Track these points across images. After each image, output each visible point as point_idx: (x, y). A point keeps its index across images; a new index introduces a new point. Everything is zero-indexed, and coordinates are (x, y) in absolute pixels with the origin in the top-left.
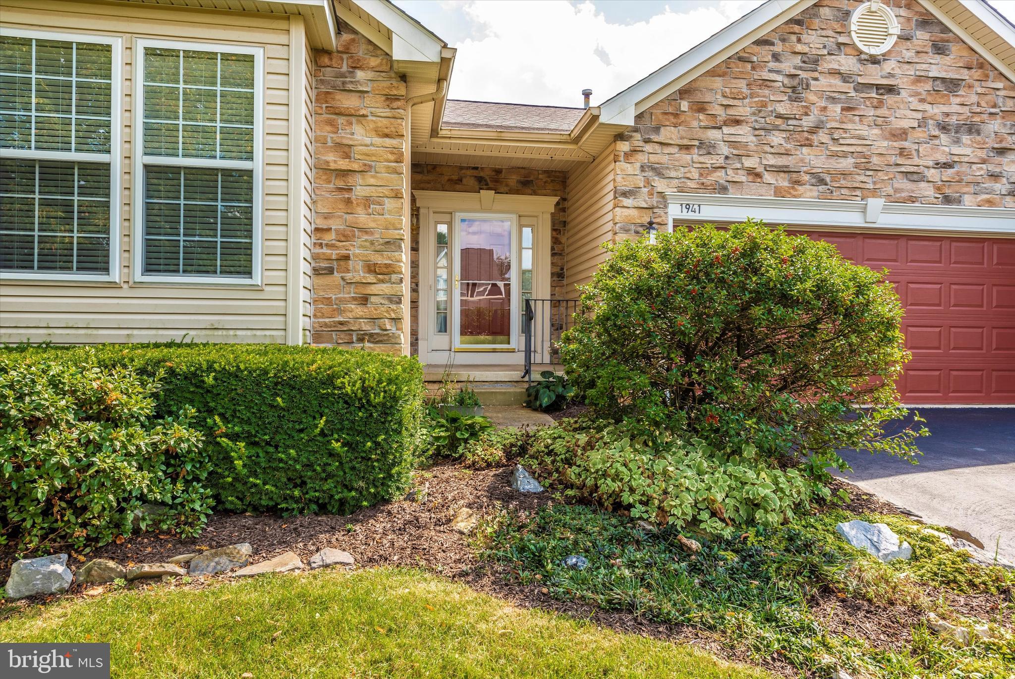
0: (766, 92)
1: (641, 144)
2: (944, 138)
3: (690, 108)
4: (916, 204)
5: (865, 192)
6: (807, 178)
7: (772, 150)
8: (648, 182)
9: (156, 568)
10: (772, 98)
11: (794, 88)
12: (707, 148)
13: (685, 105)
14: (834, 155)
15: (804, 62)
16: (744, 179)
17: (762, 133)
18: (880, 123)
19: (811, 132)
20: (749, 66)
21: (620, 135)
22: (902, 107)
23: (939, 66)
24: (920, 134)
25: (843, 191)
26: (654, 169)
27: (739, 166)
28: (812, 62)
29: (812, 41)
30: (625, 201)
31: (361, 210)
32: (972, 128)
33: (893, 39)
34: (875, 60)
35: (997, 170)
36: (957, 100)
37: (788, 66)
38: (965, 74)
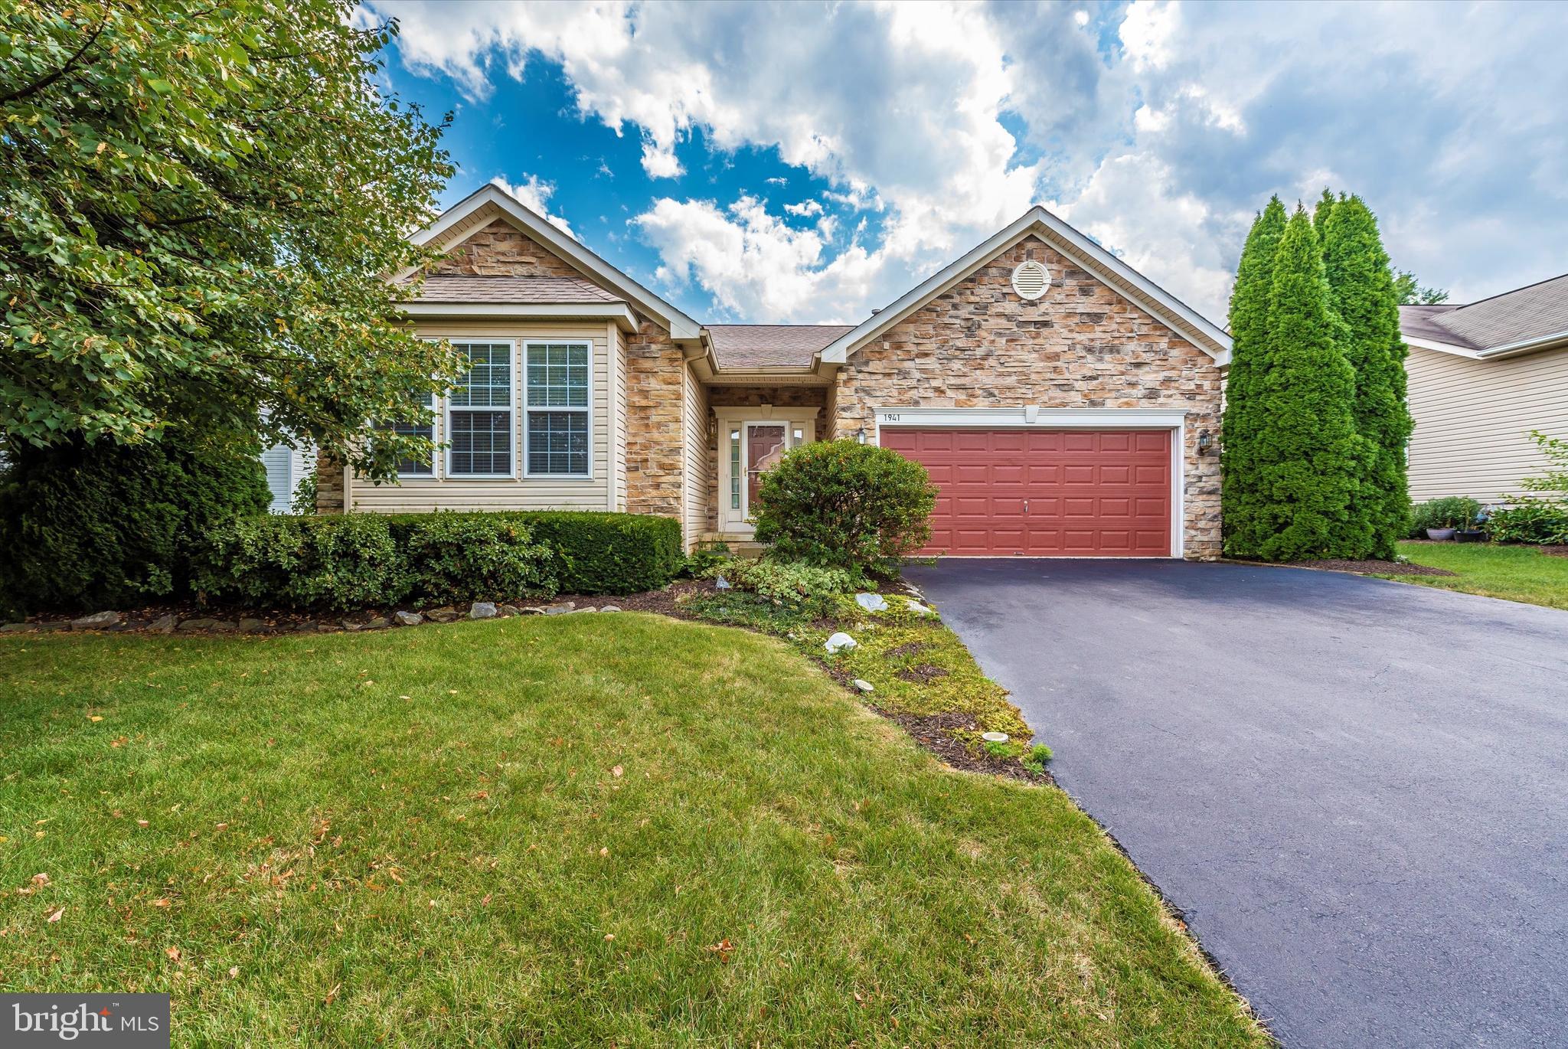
0: (948, 332)
1: (855, 374)
2: (1090, 358)
3: (891, 347)
4: (1067, 408)
5: (1026, 401)
6: (980, 392)
7: (953, 374)
8: (860, 400)
9: (531, 609)
10: (952, 336)
11: (969, 328)
12: (904, 374)
13: (887, 345)
14: (1001, 375)
15: (976, 308)
16: (931, 395)
17: (945, 361)
18: (1038, 350)
19: (982, 359)
20: (935, 314)
21: (840, 368)
22: (1055, 336)
23: (1085, 305)
24: (1069, 356)
25: (1008, 401)
26: (864, 391)
27: (927, 386)
28: (982, 308)
29: (983, 293)
30: (845, 414)
31: (654, 431)
32: (1113, 349)
33: (1047, 287)
34: (1032, 303)
35: (1134, 379)
36: (1101, 329)
37: (964, 312)
38: (1106, 309)
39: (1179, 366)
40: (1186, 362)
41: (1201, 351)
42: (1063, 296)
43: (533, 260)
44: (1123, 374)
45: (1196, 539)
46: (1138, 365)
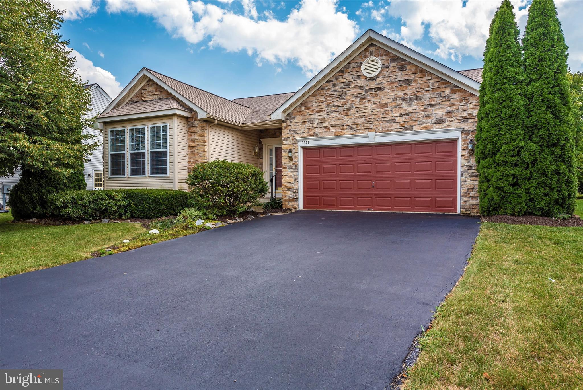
0: (331, 99)
1: (289, 123)
2: (404, 104)
3: (305, 109)
4: (392, 132)
5: (370, 130)
6: (347, 127)
7: (333, 119)
10: (333, 100)
11: (341, 95)
12: (311, 121)
13: (303, 108)
14: (357, 117)
15: (344, 85)
16: (323, 130)
17: (330, 113)
18: (376, 103)
19: (348, 110)
20: (325, 91)
21: (283, 122)
22: (385, 94)
23: (400, 76)
24: (393, 104)
25: (360, 131)
26: (293, 131)
27: (321, 126)
28: (347, 84)
29: (347, 77)
30: (285, 142)
31: (197, 156)
32: (417, 98)
33: (380, 70)
34: (373, 79)
35: (430, 114)
36: (411, 87)
37: (338, 88)
38: (413, 76)
39: (458, 104)
40: (462, 101)
41: (471, 94)
42: (389, 73)
43: (159, 93)
44: (423, 111)
45: (468, 203)
46: (432, 105)
